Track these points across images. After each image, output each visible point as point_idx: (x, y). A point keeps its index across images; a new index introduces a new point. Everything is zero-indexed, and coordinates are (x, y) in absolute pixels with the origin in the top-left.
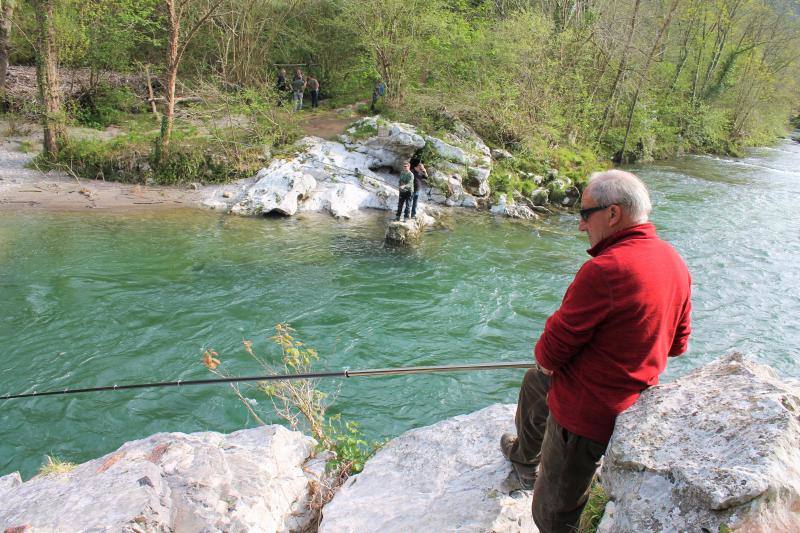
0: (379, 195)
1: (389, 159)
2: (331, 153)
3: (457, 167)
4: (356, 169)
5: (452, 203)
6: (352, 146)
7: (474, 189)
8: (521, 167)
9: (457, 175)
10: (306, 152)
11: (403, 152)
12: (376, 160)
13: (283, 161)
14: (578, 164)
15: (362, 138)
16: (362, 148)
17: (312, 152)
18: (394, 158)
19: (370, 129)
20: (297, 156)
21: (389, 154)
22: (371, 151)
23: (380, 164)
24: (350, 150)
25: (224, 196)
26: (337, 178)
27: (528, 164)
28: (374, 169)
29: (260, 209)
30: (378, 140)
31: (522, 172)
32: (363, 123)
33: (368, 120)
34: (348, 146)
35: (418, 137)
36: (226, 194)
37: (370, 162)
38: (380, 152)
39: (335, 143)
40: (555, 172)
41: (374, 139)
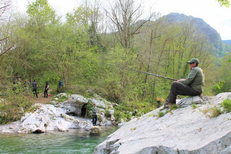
0: (75, 122)
1: (73, 109)
2: (50, 108)
3: (102, 110)
4: (61, 114)
5: (102, 124)
6: (57, 105)
7: (109, 118)
8: (123, 109)
9: (102, 113)
10: (39, 109)
11: (79, 106)
12: (68, 110)
13: (31, 113)
14: (144, 107)
15: (62, 101)
16: (62, 106)
17: (41, 108)
18: (75, 109)
19: (64, 97)
20: (35, 111)
21: (73, 107)
22: (65, 107)
23: (69, 112)
24: (57, 107)
25: (10, 128)
26: (54, 118)
27: (126, 108)
28: (68, 114)
29: (31, 131)
30: (68, 102)
31: (124, 111)
32: (60, 95)
33: (62, 94)
34: (55, 105)
35: (85, 99)
36: (11, 127)
37: (65, 111)
38: (69, 107)
39: (50, 105)
40: (137, 110)
41: (67, 101)
